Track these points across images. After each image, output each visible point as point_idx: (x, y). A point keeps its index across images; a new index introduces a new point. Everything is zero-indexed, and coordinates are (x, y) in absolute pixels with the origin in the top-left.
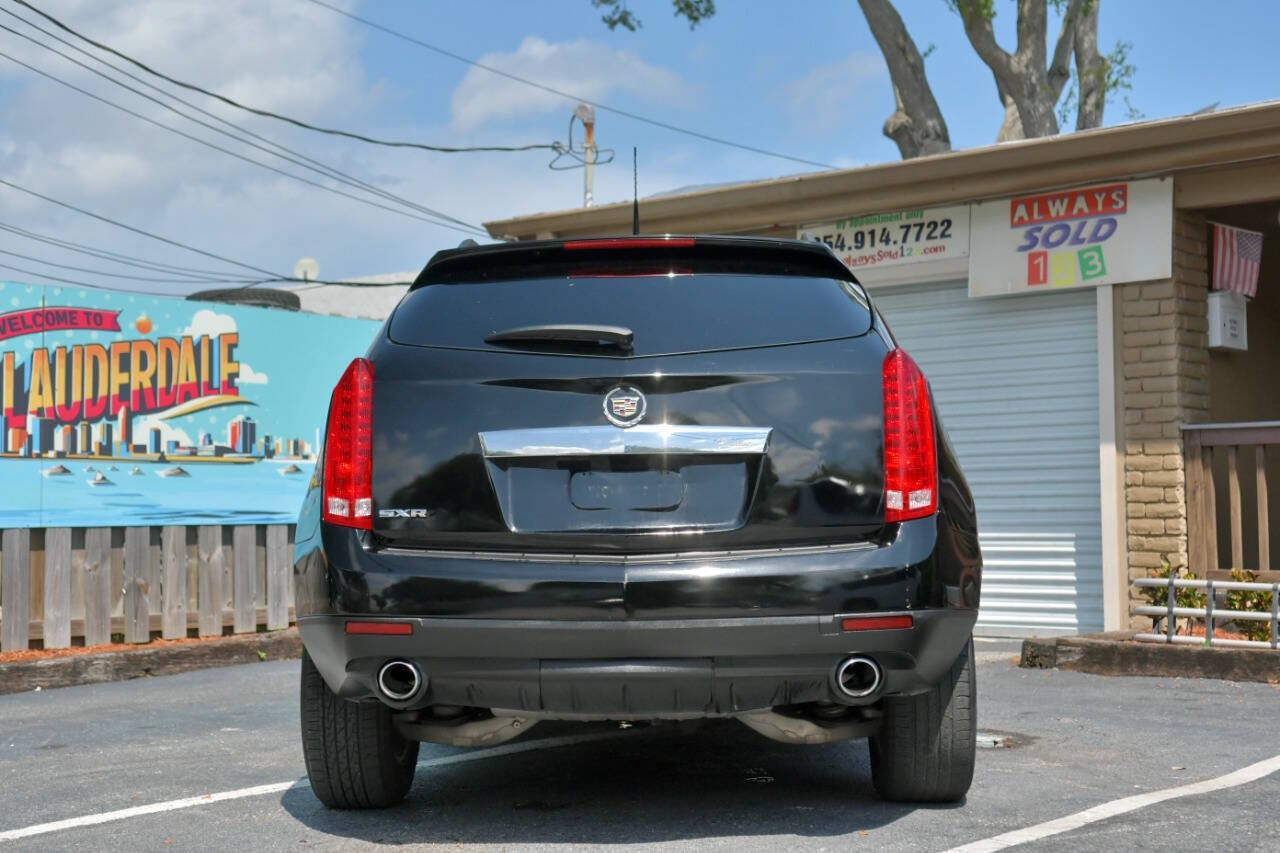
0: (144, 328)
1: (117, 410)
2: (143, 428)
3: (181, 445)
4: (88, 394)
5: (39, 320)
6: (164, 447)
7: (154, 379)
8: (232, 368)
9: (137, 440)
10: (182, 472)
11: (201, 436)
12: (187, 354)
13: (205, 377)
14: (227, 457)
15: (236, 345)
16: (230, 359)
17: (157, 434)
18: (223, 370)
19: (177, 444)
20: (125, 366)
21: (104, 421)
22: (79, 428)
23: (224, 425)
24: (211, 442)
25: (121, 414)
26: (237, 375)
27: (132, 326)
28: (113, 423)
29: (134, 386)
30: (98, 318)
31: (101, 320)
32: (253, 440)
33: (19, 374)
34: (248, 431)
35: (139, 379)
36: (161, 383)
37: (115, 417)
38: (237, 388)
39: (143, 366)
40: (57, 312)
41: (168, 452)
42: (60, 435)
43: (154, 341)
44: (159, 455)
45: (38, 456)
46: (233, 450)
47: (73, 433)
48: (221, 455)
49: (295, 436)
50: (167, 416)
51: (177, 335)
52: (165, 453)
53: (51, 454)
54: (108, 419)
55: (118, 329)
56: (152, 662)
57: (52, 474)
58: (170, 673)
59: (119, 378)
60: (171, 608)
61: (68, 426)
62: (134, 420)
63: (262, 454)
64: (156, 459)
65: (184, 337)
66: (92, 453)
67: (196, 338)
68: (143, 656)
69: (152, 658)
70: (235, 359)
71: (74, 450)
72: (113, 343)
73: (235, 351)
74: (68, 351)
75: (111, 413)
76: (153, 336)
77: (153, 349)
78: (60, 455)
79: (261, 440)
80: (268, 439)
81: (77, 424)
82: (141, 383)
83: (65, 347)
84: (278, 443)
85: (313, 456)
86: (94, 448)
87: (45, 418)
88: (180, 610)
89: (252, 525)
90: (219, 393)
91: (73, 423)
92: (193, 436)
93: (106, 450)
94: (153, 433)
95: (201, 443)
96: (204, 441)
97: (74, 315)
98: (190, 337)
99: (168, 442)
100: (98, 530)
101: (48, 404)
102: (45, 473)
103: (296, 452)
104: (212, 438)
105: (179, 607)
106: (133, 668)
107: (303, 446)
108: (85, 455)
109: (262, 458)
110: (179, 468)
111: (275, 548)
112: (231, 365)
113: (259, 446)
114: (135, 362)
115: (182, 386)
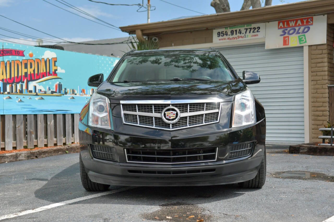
0: (31, 55)
1: (24, 80)
2: (32, 85)
3: (42, 90)
4: (16, 75)
5: (2, 52)
6: (37, 91)
7: (34, 71)
8: (55, 68)
9: (30, 89)
10: (42, 99)
11: (47, 88)
12: (43, 64)
13: (48, 71)
14: (54, 94)
15: (56, 61)
16: (55, 65)
17: (35, 87)
18: (53, 68)
19: (41, 90)
20: (26, 67)
21: (21, 83)
22: (13, 85)
23: (53, 85)
24: (50, 90)
26: (56, 70)
27: (28, 55)
28: (23, 84)
29: (29, 73)
31: (19, 53)
32: (61, 89)
34: (60, 86)
35: (30, 71)
36: (36, 72)
37: (23, 82)
38: (57, 74)
39: (31, 67)
40: (7, 50)
41: (38, 92)
42: (8, 87)
43: (34, 60)
44: (36, 93)
45: (3, 93)
46: (56, 92)
47: (12, 87)
48: (53, 94)
49: (73, 89)
50: (38, 82)
51: (40, 58)
52: (38, 93)
53: (6, 93)
54: (22, 83)
55: (24, 56)
56: (37, 154)
57: (6, 99)
58: (43, 157)
59: (25, 70)
60: (40, 138)
61: (10, 85)
62: (29, 83)
63: (64, 93)
64: (35, 95)
65: (42, 58)
66: (18, 93)
67: (45, 59)
68: (35, 152)
69: (37, 153)
70: (56, 65)
71: (12, 92)
72: (22, 60)
73: (56, 63)
74: (10, 62)
75: (22, 81)
76: (34, 58)
77: (34, 62)
78: (9, 93)
79: (63, 89)
80: (65, 89)
81: (13, 84)
82: (30, 72)
83: (9, 61)
84: (68, 90)
85: (78, 94)
86: (18, 91)
87: (4, 82)
88: (42, 139)
89: (61, 114)
90: (52, 75)
91: (12, 84)
92: (45, 88)
93: (21, 92)
94: (34, 87)
95: (47, 90)
96: (48, 89)
97: (11, 51)
98: (44, 58)
99: (38, 90)
100: (19, 115)
101: (5, 78)
102: (5, 98)
103: (73, 93)
104: (50, 88)
105: (42, 138)
106: (32, 156)
107: (75, 91)
108: (15, 93)
109: (64, 94)
110: (41, 97)
111: (68, 121)
112: (55, 67)
113: (63, 91)
114: (29, 66)
115: (42, 73)
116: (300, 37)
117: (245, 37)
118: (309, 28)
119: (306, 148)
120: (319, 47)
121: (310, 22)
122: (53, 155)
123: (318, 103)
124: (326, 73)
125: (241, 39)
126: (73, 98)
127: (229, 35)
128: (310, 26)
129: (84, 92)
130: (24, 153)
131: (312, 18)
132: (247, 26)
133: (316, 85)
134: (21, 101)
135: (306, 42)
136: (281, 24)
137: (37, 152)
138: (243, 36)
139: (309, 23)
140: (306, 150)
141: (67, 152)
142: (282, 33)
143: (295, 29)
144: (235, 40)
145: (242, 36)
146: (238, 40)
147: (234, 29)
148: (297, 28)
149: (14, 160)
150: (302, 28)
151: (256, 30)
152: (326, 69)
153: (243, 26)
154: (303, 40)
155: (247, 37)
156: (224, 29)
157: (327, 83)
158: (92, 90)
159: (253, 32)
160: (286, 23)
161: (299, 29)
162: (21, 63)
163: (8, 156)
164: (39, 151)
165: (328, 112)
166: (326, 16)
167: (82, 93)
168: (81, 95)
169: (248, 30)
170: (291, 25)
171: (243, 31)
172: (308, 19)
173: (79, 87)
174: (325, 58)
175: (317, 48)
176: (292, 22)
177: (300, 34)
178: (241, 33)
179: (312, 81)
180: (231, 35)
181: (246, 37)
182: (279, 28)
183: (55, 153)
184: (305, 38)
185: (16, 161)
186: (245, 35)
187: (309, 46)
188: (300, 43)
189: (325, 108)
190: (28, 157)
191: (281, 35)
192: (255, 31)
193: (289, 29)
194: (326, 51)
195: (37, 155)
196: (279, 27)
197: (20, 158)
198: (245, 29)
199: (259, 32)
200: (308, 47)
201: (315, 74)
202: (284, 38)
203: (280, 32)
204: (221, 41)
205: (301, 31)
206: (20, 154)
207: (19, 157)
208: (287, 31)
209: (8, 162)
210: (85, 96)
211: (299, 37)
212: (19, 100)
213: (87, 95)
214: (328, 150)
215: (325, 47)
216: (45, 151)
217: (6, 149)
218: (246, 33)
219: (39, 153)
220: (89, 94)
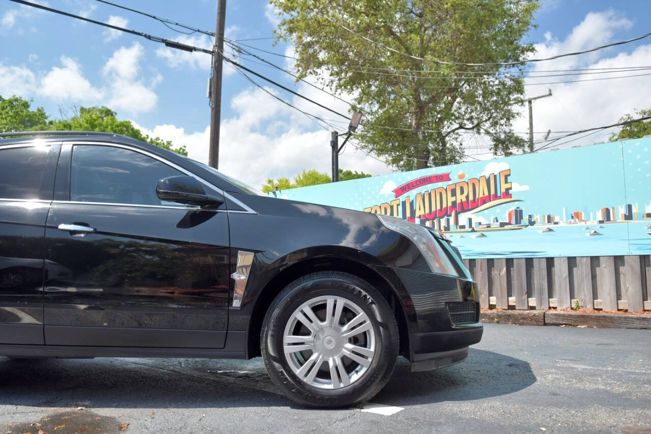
0: (461, 177)
1: (451, 212)
2: (463, 218)
3: (482, 224)
4: (439, 208)
5: (418, 183)
6: (473, 225)
7: (467, 197)
8: (508, 186)
9: (461, 223)
10: (483, 235)
11: (492, 219)
12: (483, 184)
13: (493, 192)
14: (506, 227)
15: (509, 175)
16: (506, 182)
17: (470, 220)
18: (504, 187)
19: (480, 224)
20: (454, 193)
21: (446, 217)
22: (435, 221)
23: (504, 212)
24: (497, 221)
25: (453, 213)
26: (511, 188)
27: (456, 177)
28: (450, 218)
29: (458, 201)
30: (441, 178)
31: (442, 177)
32: (521, 218)
33: (412, 204)
34: (519, 214)
35: (460, 198)
36: (471, 198)
37: (450, 215)
38: (511, 194)
39: (462, 192)
40: (424, 179)
41: (476, 227)
43: (467, 181)
44: (471, 229)
46: (509, 224)
47: (433, 223)
48: (503, 226)
49: (548, 214)
50: (475, 212)
51: (478, 176)
54: (447, 216)
55: (450, 179)
59: (451, 199)
61: (431, 221)
62: (459, 215)
63: (527, 224)
64: (470, 231)
65: (481, 177)
67: (487, 176)
70: (509, 181)
72: (448, 185)
73: (509, 178)
76: (466, 179)
77: (466, 185)
79: (526, 217)
80: (530, 216)
82: (461, 200)
83: (428, 191)
84: (536, 217)
85: (561, 222)
86: (442, 228)
87: (422, 219)
89: (522, 258)
90: (501, 198)
91: (433, 219)
92: (488, 219)
93: (447, 229)
94: (468, 220)
95: (492, 222)
96: (494, 221)
97: (431, 178)
99: (475, 223)
101: (422, 213)
103: (549, 221)
104: (498, 219)
107: (554, 218)
109: (527, 226)
111: (538, 269)
112: (507, 184)
113: (525, 220)
114: (458, 192)
115: (481, 198)
126: (550, 230)
129: (578, 218)
141: (496, 320)
158: (602, 210)
162: (446, 190)
167: (572, 220)
168: (571, 223)
173: (564, 209)
210: (583, 223)
213: (588, 223)
220: (595, 218)
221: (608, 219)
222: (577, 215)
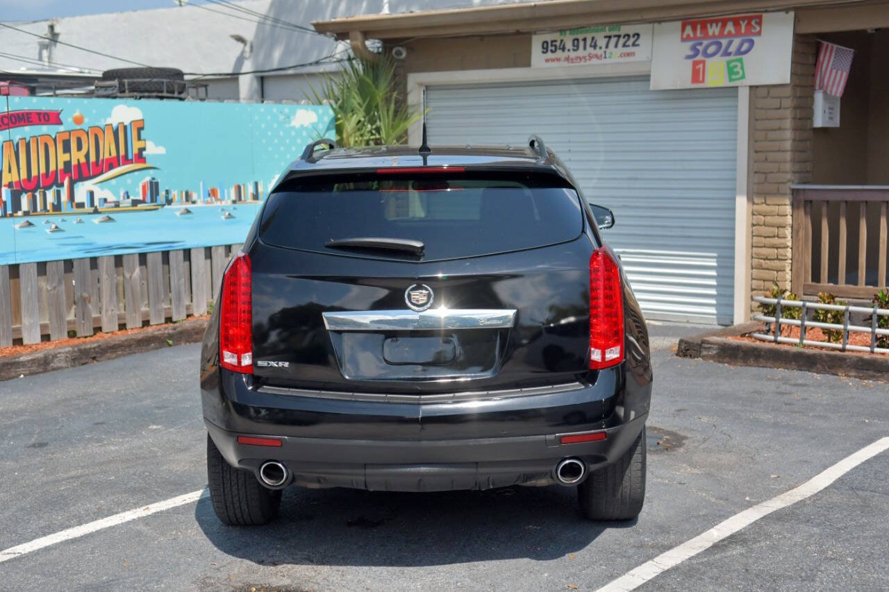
0: (79, 121)
1: (63, 179)
2: (82, 190)
3: (108, 200)
4: (43, 170)
5: (6, 121)
6: (96, 203)
7: (87, 156)
8: (141, 144)
9: (78, 199)
10: (110, 219)
11: (122, 194)
12: (110, 138)
13: (122, 152)
14: (140, 206)
15: (142, 128)
16: (139, 139)
17: (92, 194)
18: (135, 146)
19: (105, 200)
20: (67, 149)
21: (55, 188)
22: (37, 194)
23: (136, 184)
24: (128, 197)
25: (66, 182)
26: (144, 149)
27: (70, 120)
28: (61, 189)
29: (74, 162)
30: (46, 117)
32: (157, 194)
34: (154, 187)
35: (77, 157)
36: (93, 158)
37: (62, 185)
38: (145, 158)
39: (79, 148)
40: (18, 114)
41: (100, 206)
42: (25, 201)
43: (86, 129)
44: (93, 208)
45: (11, 215)
46: (143, 202)
47: (34, 198)
48: (136, 206)
49: (186, 189)
50: (98, 181)
51: (102, 124)
52: (98, 207)
53: (20, 213)
54: (57, 186)
55: (60, 123)
56: (97, 353)
57: (21, 227)
58: (109, 359)
59: (63, 157)
60: (107, 311)
61: (30, 193)
62: (75, 186)
63: (164, 202)
64: (92, 211)
65: (106, 125)
66: (48, 211)
67: (115, 125)
68: (90, 349)
69: (97, 350)
70: (142, 137)
71: (35, 209)
72: (57, 133)
73: (142, 132)
74: (27, 141)
75: (59, 182)
76: (85, 126)
77: (86, 136)
78: (26, 214)
79: (162, 193)
80: (167, 192)
81: (36, 191)
82: (78, 160)
83: (25, 139)
84: (175, 194)
85: (199, 201)
86: (49, 207)
87: (15, 189)
88: (113, 313)
89: (158, 252)
90: (132, 163)
91: (34, 190)
92: (116, 193)
93: (57, 208)
94: (89, 194)
95: (121, 198)
96: (124, 197)
97: (29, 116)
98: (111, 125)
99: (100, 199)
100: (55, 262)
101: (15, 179)
102: (17, 227)
103: (187, 200)
104: (129, 194)
105: (112, 310)
106: (84, 357)
107: (191, 195)
108: (43, 213)
109: (163, 205)
110: (108, 217)
111: (175, 266)
112: (140, 142)
113: (162, 197)
114: (74, 146)
115: (107, 160)
116: (731, 65)
117: (605, 57)
118: (752, 43)
119: (716, 347)
120: (773, 92)
121: (755, 28)
122: (135, 353)
123: (767, 229)
124: (788, 156)
125: (594, 61)
126: (188, 211)
127: (569, 50)
128: (755, 39)
129: (214, 196)
130: (63, 353)
131: (760, 17)
132: (610, 31)
133: (763, 183)
134: (57, 229)
135: (743, 77)
136: (689, 30)
137: (94, 348)
138: (601, 56)
139: (753, 31)
140: (714, 352)
141: (171, 342)
142: (691, 53)
143: (720, 44)
144: (582, 63)
145: (599, 54)
146: (588, 63)
147: (580, 37)
148: (724, 42)
149: (41, 370)
150: (737, 42)
151: (632, 40)
152: (788, 145)
153: (602, 30)
154: (738, 73)
155: (610, 57)
156: (558, 34)
157: (789, 181)
158: (235, 187)
159: (624, 45)
160: (699, 27)
161: (730, 43)
162: (55, 140)
163: (25, 362)
164: (99, 346)
165: (790, 250)
166: (792, 14)
167: (209, 199)
168: (208, 203)
169: (614, 40)
170: (710, 32)
171: (602, 42)
172: (750, 19)
173: (201, 183)
174: (785, 119)
175: (769, 92)
176: (714, 25)
177: (732, 58)
178: (595, 47)
179: (756, 172)
180: (574, 50)
181: (607, 56)
182: (683, 40)
183: (140, 346)
184: (742, 68)
185: (45, 371)
186: (605, 52)
187: (751, 87)
188: (731, 80)
189: (782, 241)
190: (73, 360)
191: (688, 57)
192: (628, 44)
193: (705, 42)
194: (788, 103)
195: (95, 355)
196: (685, 36)
197: (55, 364)
198: (605, 37)
199: (638, 45)
200: (748, 88)
201: (762, 156)
202: (695, 64)
203: (686, 48)
204: (551, 64)
205: (733, 49)
206: (55, 356)
207: (52, 362)
208: (700, 48)
209: (25, 375)
210: (218, 203)
211: (728, 63)
212: (53, 226)
213: (223, 203)
214: (762, 353)
215: (788, 92)
216: (114, 346)
217: (25, 342)
218: (607, 47)
219: (102, 349)
220: (229, 198)
221: (240, 199)
222: (213, 193)
